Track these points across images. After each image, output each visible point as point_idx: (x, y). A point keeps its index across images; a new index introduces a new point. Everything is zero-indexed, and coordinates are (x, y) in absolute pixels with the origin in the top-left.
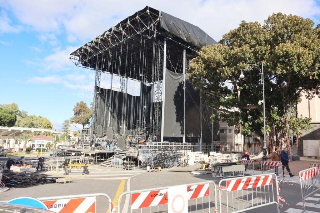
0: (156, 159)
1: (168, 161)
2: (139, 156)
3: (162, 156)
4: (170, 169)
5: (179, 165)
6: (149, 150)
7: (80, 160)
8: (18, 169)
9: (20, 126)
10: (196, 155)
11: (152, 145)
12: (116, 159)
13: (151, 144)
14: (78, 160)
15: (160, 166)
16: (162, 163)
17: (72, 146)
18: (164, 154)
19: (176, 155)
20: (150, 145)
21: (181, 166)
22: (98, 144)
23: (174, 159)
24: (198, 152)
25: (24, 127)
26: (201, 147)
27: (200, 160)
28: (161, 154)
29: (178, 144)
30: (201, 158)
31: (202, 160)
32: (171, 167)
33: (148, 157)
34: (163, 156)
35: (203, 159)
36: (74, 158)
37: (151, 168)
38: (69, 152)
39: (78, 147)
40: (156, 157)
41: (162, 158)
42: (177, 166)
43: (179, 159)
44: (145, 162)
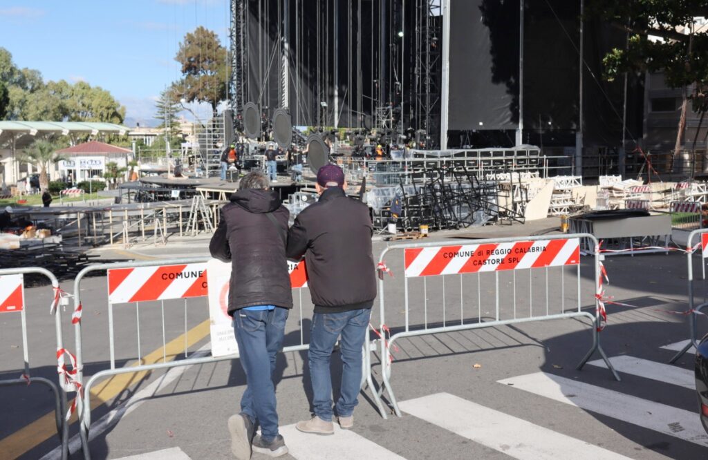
0: (415, 200)
1: (455, 208)
2: (364, 195)
3: (436, 190)
4: (462, 231)
5: (495, 219)
6: (401, 173)
7: (191, 211)
8: (14, 240)
9: (30, 116)
10: (557, 188)
11: (407, 160)
12: (298, 205)
13: (404, 156)
14: (186, 210)
15: (428, 222)
16: (434, 212)
17: (171, 172)
18: (442, 186)
19: (484, 189)
20: (400, 159)
21: (499, 222)
22: (256, 161)
23: (475, 202)
24: (565, 178)
25: (40, 120)
26: (579, 161)
27: (570, 203)
28: (431, 186)
29: (496, 154)
30: (575, 197)
31: (578, 203)
32: (466, 225)
33: (392, 196)
34: (440, 191)
35: (582, 201)
36: (174, 205)
37: (402, 231)
38: (164, 190)
39: (191, 174)
40: (414, 195)
41: (435, 196)
42: (484, 221)
43: (494, 201)
44: (383, 212)
